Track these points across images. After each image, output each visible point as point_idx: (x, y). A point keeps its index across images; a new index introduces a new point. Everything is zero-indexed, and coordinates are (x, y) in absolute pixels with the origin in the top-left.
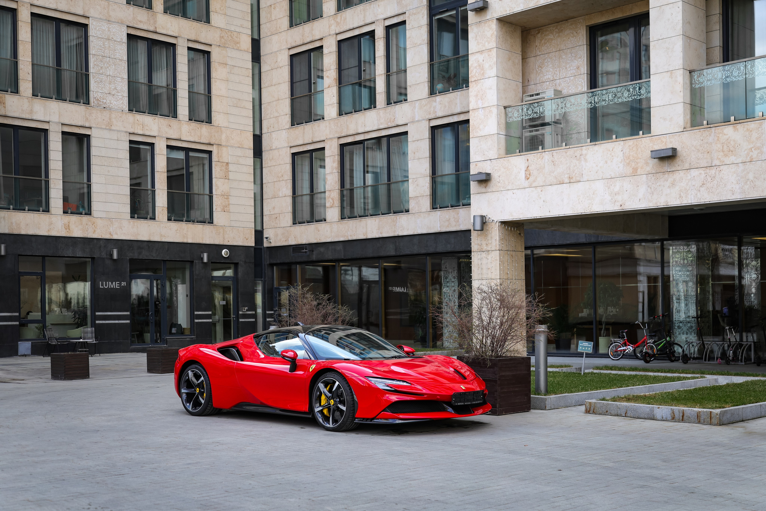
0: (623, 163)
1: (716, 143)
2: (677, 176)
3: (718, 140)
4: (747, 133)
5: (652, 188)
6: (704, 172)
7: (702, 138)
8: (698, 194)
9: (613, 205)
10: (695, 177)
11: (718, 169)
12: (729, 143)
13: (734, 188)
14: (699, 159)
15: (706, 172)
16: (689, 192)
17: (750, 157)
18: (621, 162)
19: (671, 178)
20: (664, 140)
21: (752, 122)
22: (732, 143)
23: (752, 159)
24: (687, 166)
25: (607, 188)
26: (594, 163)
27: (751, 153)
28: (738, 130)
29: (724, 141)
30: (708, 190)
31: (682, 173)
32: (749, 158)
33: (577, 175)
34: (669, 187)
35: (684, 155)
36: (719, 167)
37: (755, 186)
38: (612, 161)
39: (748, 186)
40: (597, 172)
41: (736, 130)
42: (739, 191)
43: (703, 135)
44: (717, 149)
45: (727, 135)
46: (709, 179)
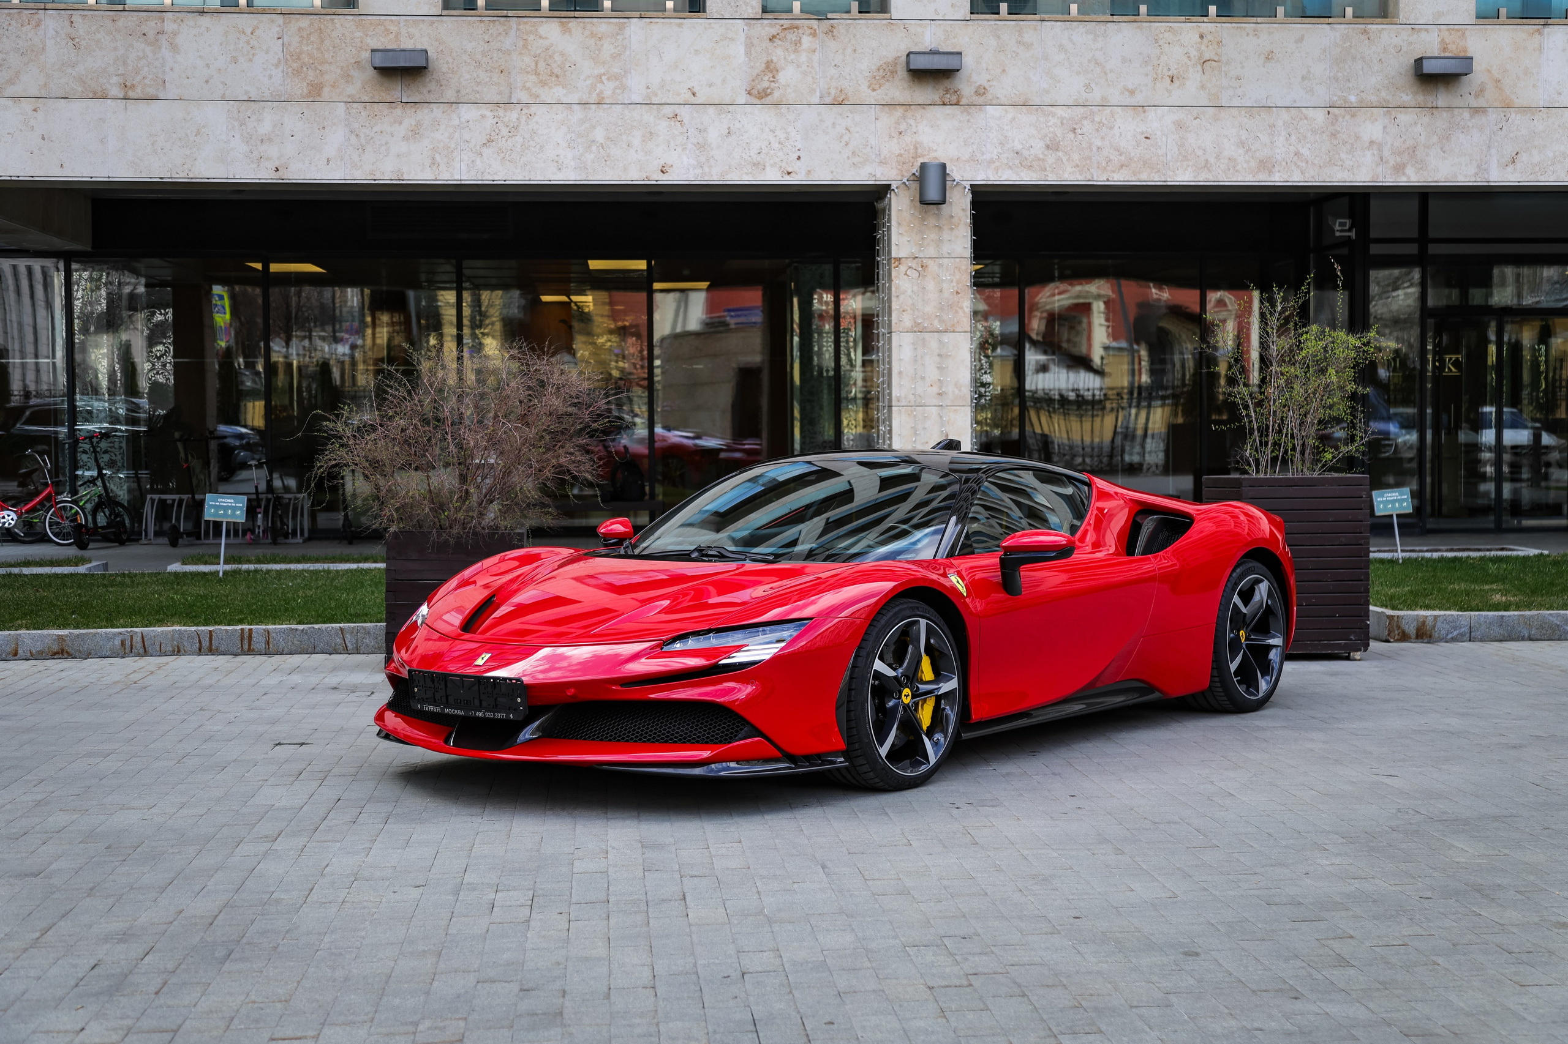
0: (281, 68)
1: (521, 54)
2: (425, 115)
3: (525, 46)
4: (592, 42)
5: (362, 136)
6: (491, 114)
7: (487, 38)
8: (478, 162)
9: (254, 166)
10: (471, 122)
11: (525, 111)
12: (551, 57)
13: (562, 157)
14: (479, 83)
15: (496, 114)
16: (454, 154)
17: (598, 94)
18: (277, 66)
19: (410, 118)
20: (393, 28)
21: (602, 20)
22: (557, 57)
23: (603, 98)
24: (450, 95)
25: (236, 124)
26: (200, 57)
27: (600, 86)
28: (570, 32)
29: (538, 52)
30: (502, 155)
31: (437, 111)
32: (594, 95)
33: (147, 81)
34: (405, 138)
35: (444, 70)
36: (528, 108)
37: (608, 156)
38: (251, 60)
39: (592, 156)
40: (207, 82)
41: (566, 30)
42: (573, 163)
43: (491, 31)
44: (523, 67)
45: (546, 38)
46: (504, 131)
